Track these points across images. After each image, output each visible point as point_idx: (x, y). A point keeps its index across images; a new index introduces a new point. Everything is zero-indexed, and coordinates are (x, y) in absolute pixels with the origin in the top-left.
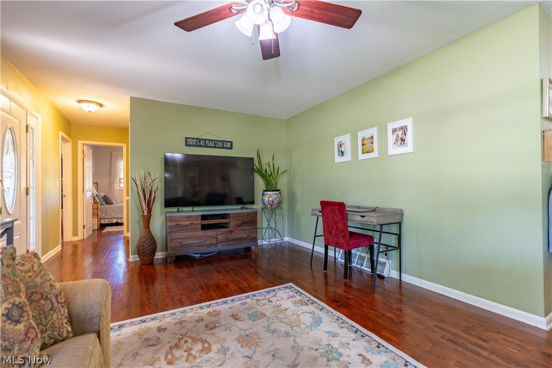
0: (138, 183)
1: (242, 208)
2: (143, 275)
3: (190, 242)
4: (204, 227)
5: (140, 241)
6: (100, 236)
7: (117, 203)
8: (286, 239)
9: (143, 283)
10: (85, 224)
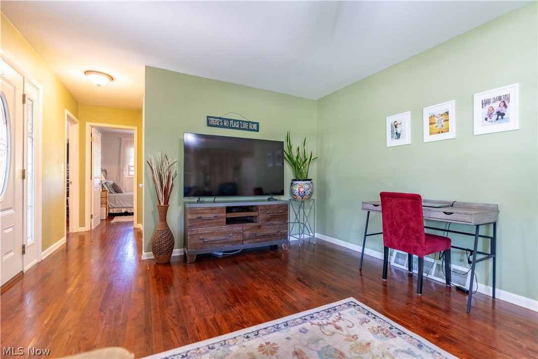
0: (153, 168)
1: (269, 200)
2: (161, 280)
3: (213, 238)
4: (229, 221)
5: (155, 235)
6: (109, 226)
7: (126, 192)
8: (317, 235)
9: (162, 291)
10: (92, 213)
